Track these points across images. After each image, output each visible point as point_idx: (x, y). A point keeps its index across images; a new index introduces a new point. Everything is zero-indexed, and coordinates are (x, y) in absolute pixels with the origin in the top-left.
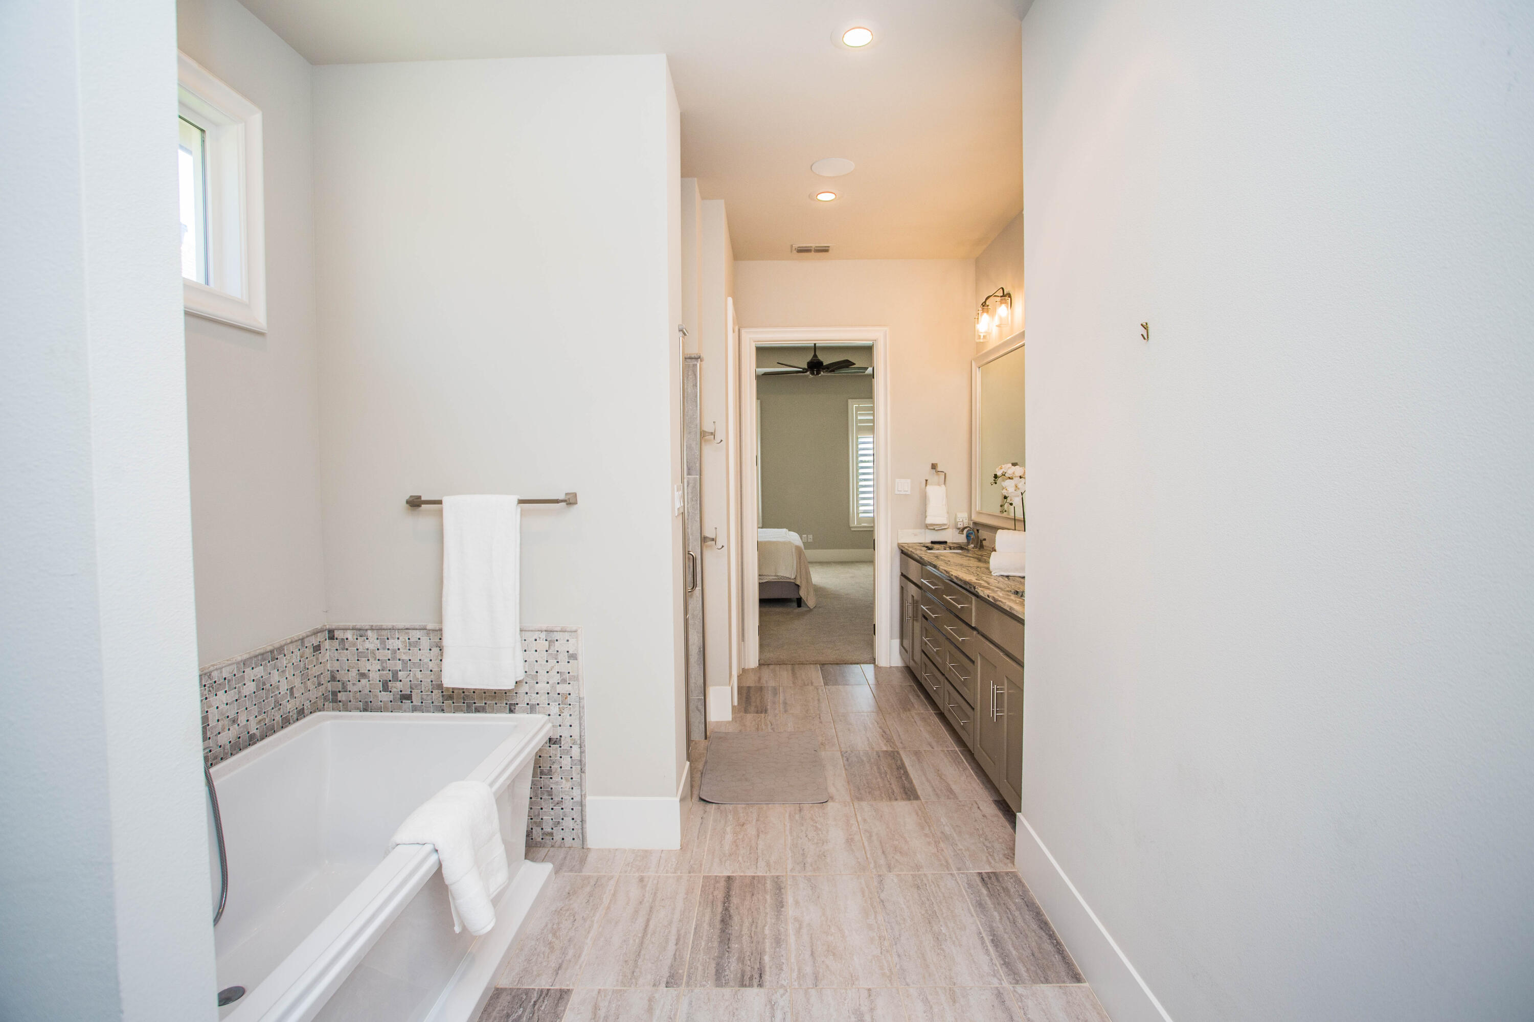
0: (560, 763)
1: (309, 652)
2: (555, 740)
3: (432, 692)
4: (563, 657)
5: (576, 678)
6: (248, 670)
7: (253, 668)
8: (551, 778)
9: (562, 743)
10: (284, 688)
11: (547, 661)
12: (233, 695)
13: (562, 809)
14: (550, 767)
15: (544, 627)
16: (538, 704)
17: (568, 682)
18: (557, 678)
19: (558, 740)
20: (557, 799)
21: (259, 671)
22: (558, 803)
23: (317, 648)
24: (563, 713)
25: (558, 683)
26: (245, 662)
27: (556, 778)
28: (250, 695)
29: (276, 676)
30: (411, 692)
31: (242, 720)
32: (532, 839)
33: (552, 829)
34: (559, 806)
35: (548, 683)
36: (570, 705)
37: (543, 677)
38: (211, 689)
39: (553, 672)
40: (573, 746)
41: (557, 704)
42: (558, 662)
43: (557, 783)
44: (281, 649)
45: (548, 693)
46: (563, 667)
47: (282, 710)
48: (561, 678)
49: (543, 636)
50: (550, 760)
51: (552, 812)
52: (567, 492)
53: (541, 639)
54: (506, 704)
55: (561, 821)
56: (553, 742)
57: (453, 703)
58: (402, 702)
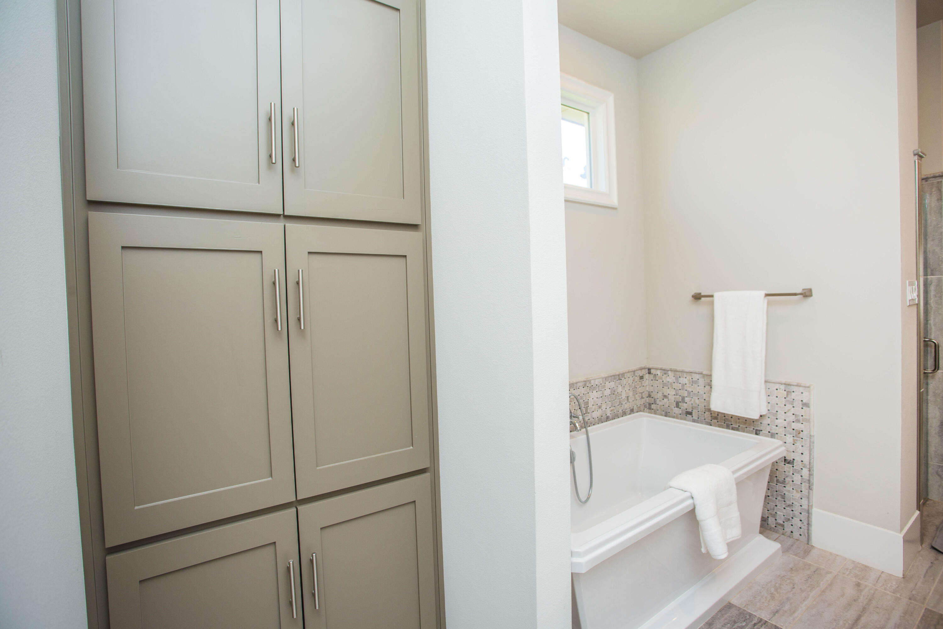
0: (792, 478)
1: (637, 379)
2: (789, 461)
3: (705, 413)
4: (798, 404)
5: (808, 421)
6: (607, 383)
7: (609, 382)
8: (785, 487)
9: (795, 464)
10: (624, 396)
11: (785, 405)
12: (599, 394)
13: (792, 511)
14: (784, 479)
15: (784, 381)
16: (777, 434)
17: (801, 422)
18: (793, 418)
19: (791, 461)
20: (788, 502)
21: (612, 384)
22: (789, 506)
23: (642, 378)
24: (796, 443)
25: (793, 422)
26: (606, 378)
27: (789, 488)
28: (607, 396)
29: (620, 389)
30: (692, 410)
31: (604, 407)
32: (768, 524)
33: (784, 522)
34: (790, 508)
35: (785, 420)
36: (802, 439)
37: (781, 415)
38: (590, 389)
39: (790, 414)
40: (803, 469)
41: (792, 436)
42: (793, 407)
43: (789, 491)
44: (623, 374)
45: (785, 428)
46: (798, 410)
47: (622, 407)
48: (796, 419)
49: (783, 387)
50: (785, 474)
51: (784, 511)
52: (804, 288)
53: (781, 389)
54: (754, 429)
55: (791, 519)
56: (787, 462)
57: (718, 422)
58: (686, 416)
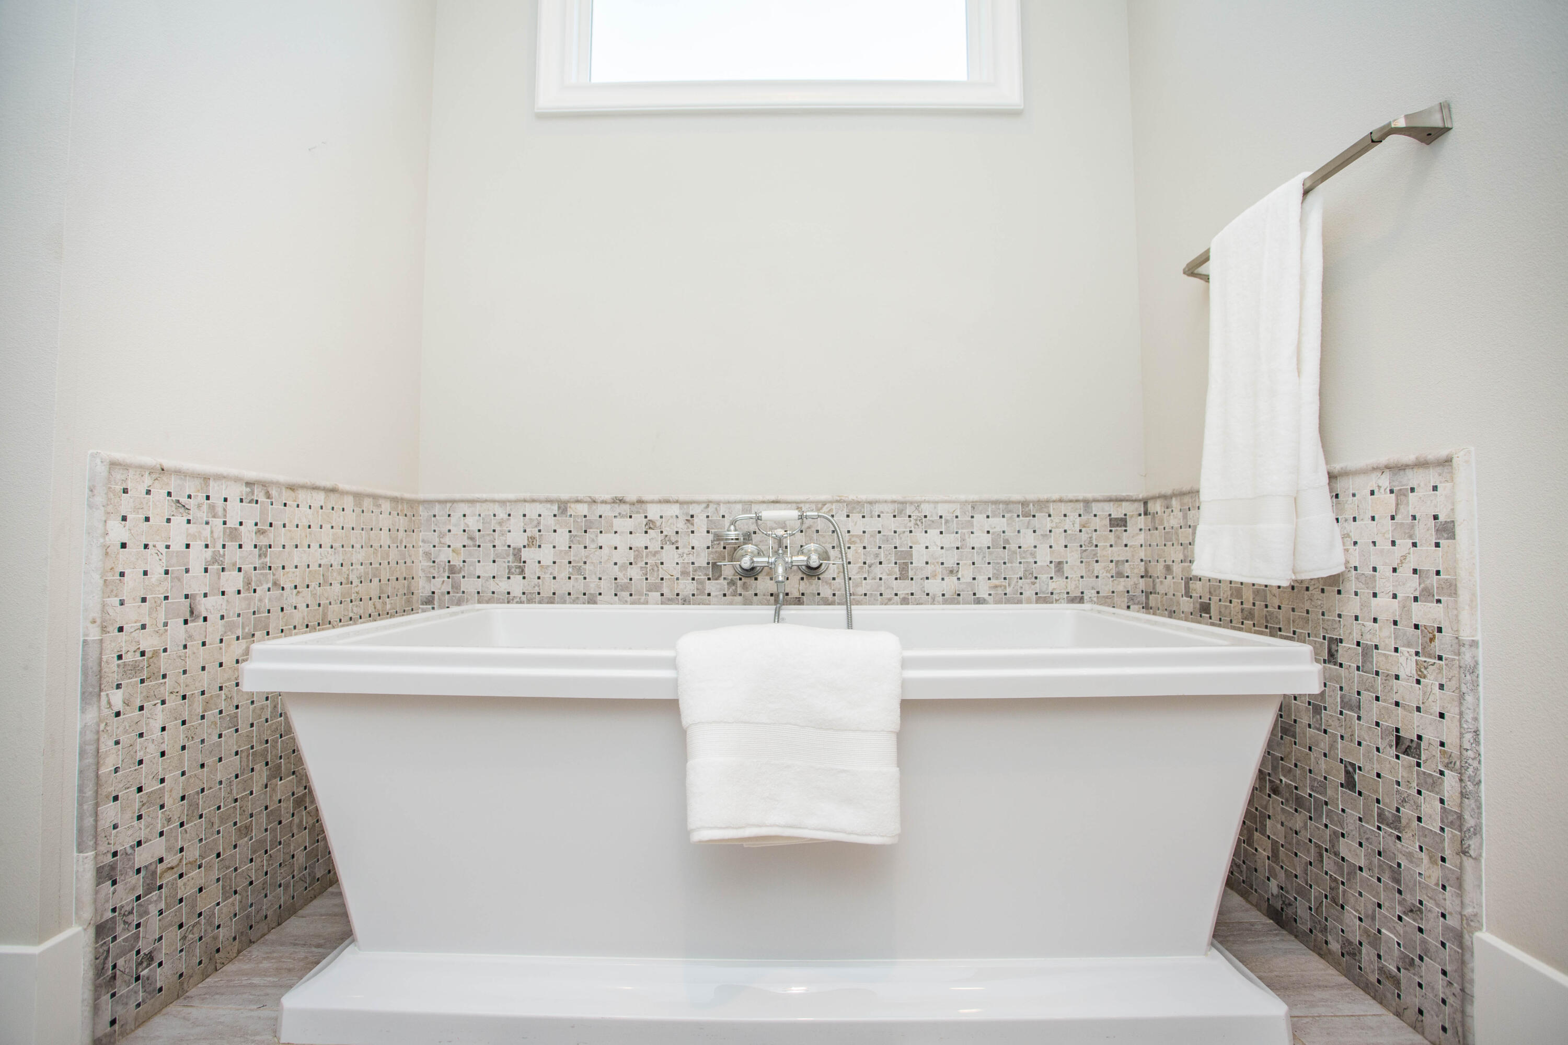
0: (1418, 807)
1: (1101, 523)
2: (1408, 743)
3: (1231, 602)
4: (1425, 532)
5: (1452, 588)
6: (980, 518)
7: (988, 517)
8: (1399, 838)
9: (1423, 757)
10: (1044, 557)
11: (1393, 543)
12: (950, 540)
13: (1421, 930)
14: (1398, 810)
15: (1383, 460)
16: (1376, 647)
17: (1436, 597)
18: (1412, 586)
19: (1414, 745)
20: (1411, 899)
21: (998, 524)
22: (1411, 911)
23: (1120, 523)
24: (1425, 677)
25: (1416, 599)
26: (974, 505)
27: (1410, 844)
28: (980, 548)
29: (1028, 539)
30: (1210, 599)
31: (966, 573)
32: (1360, 968)
33: (1399, 970)
34: (1414, 920)
35: (1395, 596)
36: (1440, 658)
37: (1386, 581)
38: (919, 523)
39: (1405, 571)
40: (1446, 772)
41: (1413, 651)
42: (1414, 545)
43: (1410, 856)
44: (1043, 504)
45: (1395, 623)
46: (1427, 557)
47: (1037, 585)
48: (1422, 586)
49: (1385, 481)
50: (1398, 791)
51: (1399, 927)
53: (1382, 490)
54: (1324, 638)
55: (1417, 960)
56: (1404, 747)
57: (1254, 625)
58: (1201, 616)
